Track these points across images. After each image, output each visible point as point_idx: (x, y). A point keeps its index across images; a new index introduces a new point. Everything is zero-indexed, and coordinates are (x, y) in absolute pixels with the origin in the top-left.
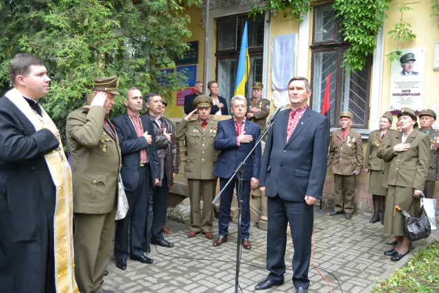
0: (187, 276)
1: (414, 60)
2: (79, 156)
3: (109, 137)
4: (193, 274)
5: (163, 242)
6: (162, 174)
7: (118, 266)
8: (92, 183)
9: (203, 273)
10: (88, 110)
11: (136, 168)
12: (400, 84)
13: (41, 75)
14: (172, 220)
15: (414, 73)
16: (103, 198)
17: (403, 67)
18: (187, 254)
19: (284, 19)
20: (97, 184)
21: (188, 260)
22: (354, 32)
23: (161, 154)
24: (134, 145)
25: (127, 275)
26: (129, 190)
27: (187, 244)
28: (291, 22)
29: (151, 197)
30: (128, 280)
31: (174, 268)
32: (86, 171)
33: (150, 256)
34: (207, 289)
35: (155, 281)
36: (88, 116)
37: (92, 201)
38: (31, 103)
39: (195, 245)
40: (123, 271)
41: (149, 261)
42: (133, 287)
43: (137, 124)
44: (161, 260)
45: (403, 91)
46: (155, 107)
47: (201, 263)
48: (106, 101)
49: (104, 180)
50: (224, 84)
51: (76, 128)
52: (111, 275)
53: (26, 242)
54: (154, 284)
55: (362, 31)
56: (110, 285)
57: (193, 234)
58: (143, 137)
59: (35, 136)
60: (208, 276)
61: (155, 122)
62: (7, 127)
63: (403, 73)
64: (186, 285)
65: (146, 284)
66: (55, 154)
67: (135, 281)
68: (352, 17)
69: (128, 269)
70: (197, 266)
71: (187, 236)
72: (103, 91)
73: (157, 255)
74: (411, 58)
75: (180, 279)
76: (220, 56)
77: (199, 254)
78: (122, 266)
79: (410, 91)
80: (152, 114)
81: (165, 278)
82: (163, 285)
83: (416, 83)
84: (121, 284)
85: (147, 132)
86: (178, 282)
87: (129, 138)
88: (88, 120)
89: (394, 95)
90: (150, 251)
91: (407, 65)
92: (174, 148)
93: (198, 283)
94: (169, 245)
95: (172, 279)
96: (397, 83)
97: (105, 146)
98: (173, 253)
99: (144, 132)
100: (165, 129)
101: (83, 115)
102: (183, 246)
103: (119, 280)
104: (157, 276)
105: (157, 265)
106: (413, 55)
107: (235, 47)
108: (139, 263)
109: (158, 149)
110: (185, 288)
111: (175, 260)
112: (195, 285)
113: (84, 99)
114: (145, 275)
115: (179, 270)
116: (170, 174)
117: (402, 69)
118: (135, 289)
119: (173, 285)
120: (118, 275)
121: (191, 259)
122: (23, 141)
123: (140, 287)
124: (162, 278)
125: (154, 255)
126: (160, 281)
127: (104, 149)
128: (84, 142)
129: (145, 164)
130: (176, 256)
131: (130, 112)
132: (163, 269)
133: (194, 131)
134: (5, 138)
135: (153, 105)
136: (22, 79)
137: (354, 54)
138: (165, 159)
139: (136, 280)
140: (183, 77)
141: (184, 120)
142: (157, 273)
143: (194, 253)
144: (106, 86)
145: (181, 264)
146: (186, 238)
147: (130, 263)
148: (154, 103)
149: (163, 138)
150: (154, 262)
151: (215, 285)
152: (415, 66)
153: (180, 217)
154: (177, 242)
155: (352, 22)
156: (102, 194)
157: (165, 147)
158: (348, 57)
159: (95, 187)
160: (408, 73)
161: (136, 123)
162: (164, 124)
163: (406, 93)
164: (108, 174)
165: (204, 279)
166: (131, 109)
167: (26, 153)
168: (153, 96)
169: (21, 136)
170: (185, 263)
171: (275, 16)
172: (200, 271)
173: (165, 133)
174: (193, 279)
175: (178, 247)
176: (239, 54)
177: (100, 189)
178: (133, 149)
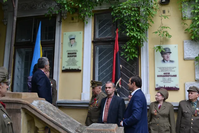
1: (171, 53)
12: (162, 69)
15: (171, 61)
17: (163, 57)
19: (72, 21)
22: (133, 30)
28: (77, 24)
45: (164, 74)
50: (20, 67)
55: (138, 30)
63: (164, 61)
68: (132, 19)
74: (168, 51)
76: (18, 46)
79: (169, 73)
83: (173, 68)
89: (158, 76)
91: (166, 56)
96: (160, 68)
106: (169, 49)
107: (31, 40)
117: (162, 59)
137: (132, 46)
152: (172, 57)
155: (132, 23)
158: (128, 47)
160: (167, 61)
163: (166, 75)
171: (65, 18)
176: (35, 45)
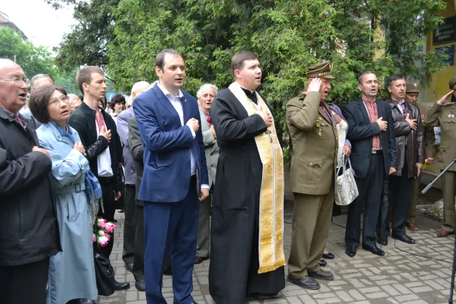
0: (415, 274)
2: (298, 140)
3: (325, 121)
4: (422, 273)
5: (404, 236)
6: (402, 163)
7: (346, 253)
8: (308, 166)
9: (435, 274)
10: (305, 95)
11: (367, 155)
13: (253, 67)
14: (428, 216)
16: (318, 180)
18: (427, 252)
20: (313, 166)
21: (425, 259)
23: (401, 141)
24: (364, 131)
25: (352, 262)
26: (360, 177)
27: (432, 242)
29: (386, 186)
30: (352, 266)
31: (406, 264)
32: (304, 154)
33: (384, 248)
34: (431, 290)
35: (378, 271)
36: (305, 102)
37: (309, 182)
38: (247, 93)
39: (442, 245)
40: (350, 258)
41: (380, 253)
42: (353, 273)
43: (371, 110)
44: (394, 254)
46: (397, 92)
47: (438, 264)
48: (321, 86)
49: (320, 163)
51: (293, 113)
52: (337, 259)
53: (238, 210)
54: (375, 274)
56: (332, 268)
57: (444, 233)
58: (376, 123)
59: (245, 120)
60: (440, 277)
61: (396, 107)
62: (223, 112)
64: (409, 281)
65: (368, 273)
66: (265, 136)
67: (357, 269)
69: (356, 257)
70: (432, 266)
71: (436, 235)
72: (318, 77)
73: (392, 249)
75: (406, 275)
77: (441, 254)
78: (351, 253)
80: (394, 99)
81: (389, 272)
82: (384, 277)
84: (343, 269)
85: (381, 118)
86: (402, 277)
87: (361, 124)
88: (304, 105)
90: (386, 244)
92: (420, 135)
93: (423, 283)
94: (410, 241)
95: (398, 274)
97: (320, 130)
98: (412, 250)
99: (379, 118)
100: (408, 114)
101: (301, 101)
102: (427, 244)
103: (343, 265)
104: (382, 268)
105: (388, 258)
108: (370, 253)
109: (398, 136)
110: (406, 285)
111: (411, 258)
112: (420, 284)
113: (301, 86)
114: (370, 265)
115: (409, 266)
116: (412, 163)
118: (355, 275)
119: (395, 279)
120: (344, 261)
121: (429, 258)
122: (235, 124)
123: (359, 275)
124: (387, 270)
125: (389, 249)
126: (384, 273)
127: (320, 133)
128: (300, 125)
129: (377, 151)
130: (413, 252)
131: (364, 98)
132: (392, 263)
133: (449, 116)
134: (221, 121)
135: (395, 90)
136: (238, 73)
138: (406, 147)
139: (360, 268)
140: (444, 56)
141: (436, 104)
142: (383, 265)
143: (437, 254)
144: (319, 72)
145: (415, 261)
146: (434, 237)
147: (360, 252)
148: (396, 88)
149: (404, 124)
150: (386, 254)
151: (443, 288)
153: (437, 215)
154: (423, 240)
156: (318, 176)
157: (406, 134)
159: (311, 169)
161: (370, 108)
162: (407, 109)
164: (325, 157)
165: (433, 280)
166: (365, 94)
167: (237, 133)
168: (395, 80)
169: (234, 120)
170: (421, 261)
172: (433, 271)
173: (407, 119)
174: (421, 278)
175: (421, 245)
177: (316, 171)
178: (364, 135)
